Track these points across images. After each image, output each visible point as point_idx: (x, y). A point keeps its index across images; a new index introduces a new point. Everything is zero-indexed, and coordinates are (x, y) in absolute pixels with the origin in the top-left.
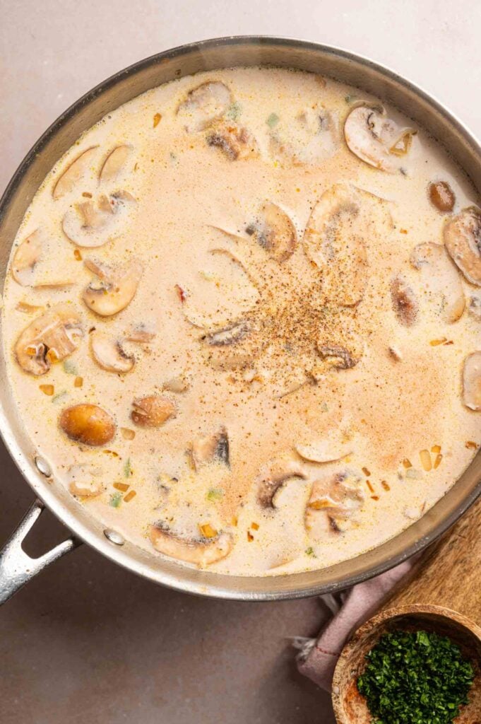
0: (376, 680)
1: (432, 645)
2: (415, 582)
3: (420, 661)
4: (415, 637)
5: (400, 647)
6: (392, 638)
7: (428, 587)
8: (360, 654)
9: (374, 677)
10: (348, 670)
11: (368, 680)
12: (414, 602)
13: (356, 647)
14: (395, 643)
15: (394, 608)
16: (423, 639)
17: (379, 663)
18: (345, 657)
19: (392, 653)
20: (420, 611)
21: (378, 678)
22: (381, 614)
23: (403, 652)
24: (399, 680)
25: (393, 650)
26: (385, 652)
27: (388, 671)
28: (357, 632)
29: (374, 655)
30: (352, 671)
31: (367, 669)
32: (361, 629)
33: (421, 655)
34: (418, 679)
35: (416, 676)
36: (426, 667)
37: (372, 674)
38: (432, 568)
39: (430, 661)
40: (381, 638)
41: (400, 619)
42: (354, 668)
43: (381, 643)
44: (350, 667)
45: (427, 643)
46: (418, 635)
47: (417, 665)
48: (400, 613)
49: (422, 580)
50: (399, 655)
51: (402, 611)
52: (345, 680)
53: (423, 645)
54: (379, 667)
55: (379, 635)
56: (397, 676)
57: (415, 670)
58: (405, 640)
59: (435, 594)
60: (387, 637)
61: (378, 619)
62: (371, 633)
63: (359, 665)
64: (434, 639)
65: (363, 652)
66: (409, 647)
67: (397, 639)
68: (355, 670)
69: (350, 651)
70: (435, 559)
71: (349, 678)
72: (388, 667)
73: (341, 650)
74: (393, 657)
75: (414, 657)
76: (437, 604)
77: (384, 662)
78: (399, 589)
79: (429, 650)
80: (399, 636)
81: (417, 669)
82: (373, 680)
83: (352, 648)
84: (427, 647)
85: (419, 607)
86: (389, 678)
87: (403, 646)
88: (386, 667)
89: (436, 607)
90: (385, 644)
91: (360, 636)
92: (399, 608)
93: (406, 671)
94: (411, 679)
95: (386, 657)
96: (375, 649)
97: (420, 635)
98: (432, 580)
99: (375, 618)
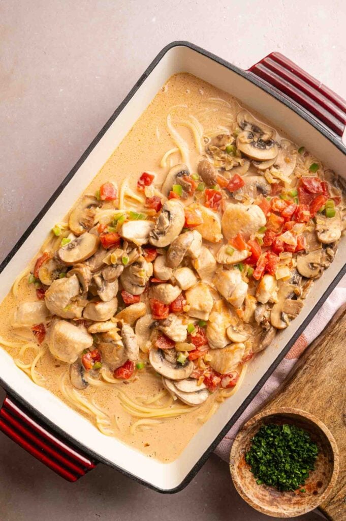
0: (258, 455)
1: (292, 433)
2: (282, 394)
3: (285, 443)
4: (282, 428)
5: (272, 434)
6: (267, 429)
7: (289, 397)
8: (248, 438)
9: (256, 453)
10: (240, 449)
11: (252, 455)
12: (281, 406)
13: (244, 434)
14: (269, 432)
15: (269, 410)
16: (287, 430)
17: (259, 444)
18: (238, 441)
19: (267, 438)
20: (285, 412)
21: (258, 453)
22: (260, 414)
23: (274, 437)
24: (271, 455)
25: (268, 436)
26: (263, 437)
27: (265, 450)
28: (246, 425)
29: (256, 439)
30: (242, 449)
31: (251, 447)
32: (248, 423)
33: (285, 440)
34: (284, 454)
35: (282, 453)
36: (289, 447)
37: (254, 451)
38: (293, 385)
39: (291, 443)
40: (261, 429)
41: (272, 417)
42: (243, 447)
43: (260, 432)
44: (241, 447)
45: (289, 432)
46: (284, 427)
47: (283, 446)
48: (272, 413)
49: (286, 392)
50: (272, 439)
51: (273, 412)
52: (238, 455)
53: (287, 433)
54: (259, 447)
55: (259, 427)
56: (270, 452)
57: (281, 449)
58: (275, 430)
59: (294, 401)
60: (264, 428)
61: (259, 417)
62: (254, 425)
63: (247, 446)
64: (293, 429)
65: (249, 437)
66: (278, 434)
67: (270, 429)
68: (244, 449)
69: (241, 436)
70: (294, 380)
71: (241, 454)
72: (265, 447)
73: (236, 436)
74: (268, 441)
75: (281, 440)
76: (295, 408)
77: (262, 444)
78: (272, 398)
79: (290, 436)
80: (272, 428)
81: (283, 448)
82: (255, 455)
83: (242, 434)
84: (289, 434)
85: (284, 409)
86: (265, 454)
87: (274, 434)
88: (263, 447)
89: (295, 409)
90: (263, 432)
91: (247, 427)
92: (271, 410)
93: (276, 450)
94: (279, 454)
95: (263, 440)
96: (257, 435)
97: (285, 427)
98: (293, 392)
99: (256, 416)
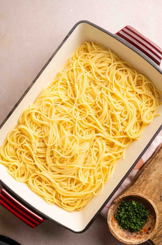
0: (120, 215)
1: (137, 205)
2: (132, 186)
4: (132, 203)
5: (127, 205)
6: (125, 203)
7: (135, 188)
8: (116, 207)
9: (120, 214)
10: (112, 212)
11: (118, 215)
12: (131, 192)
14: (126, 204)
15: (126, 194)
16: (134, 203)
17: (121, 210)
18: (111, 208)
21: (121, 214)
22: (122, 196)
23: (128, 207)
25: (125, 206)
26: (123, 207)
27: (124, 212)
29: (120, 208)
30: (113, 212)
31: (117, 212)
32: (116, 200)
33: (133, 208)
34: (133, 215)
36: (135, 211)
37: (119, 213)
38: (137, 182)
39: (136, 209)
40: (122, 203)
41: (127, 197)
44: (113, 211)
45: (135, 204)
49: (134, 186)
51: (128, 195)
52: (111, 215)
53: (134, 205)
56: (126, 214)
57: (132, 212)
58: (129, 203)
59: (137, 190)
60: (123, 202)
61: (121, 197)
62: (119, 201)
63: (115, 211)
64: (137, 203)
66: (130, 205)
68: (114, 212)
69: (113, 206)
73: (110, 206)
74: (125, 208)
75: (131, 208)
77: (123, 210)
78: (127, 188)
80: (127, 202)
82: (119, 215)
85: (133, 194)
86: (124, 215)
87: (128, 205)
89: (138, 194)
90: (123, 204)
91: (116, 202)
93: (129, 212)
94: (131, 215)
95: (123, 208)
96: (120, 206)
98: (137, 186)
